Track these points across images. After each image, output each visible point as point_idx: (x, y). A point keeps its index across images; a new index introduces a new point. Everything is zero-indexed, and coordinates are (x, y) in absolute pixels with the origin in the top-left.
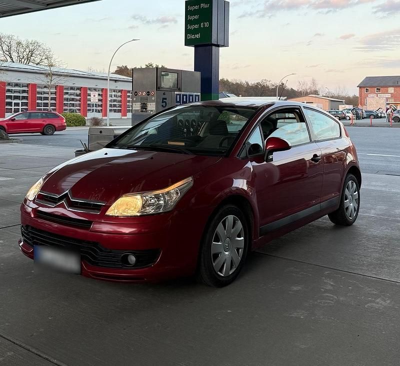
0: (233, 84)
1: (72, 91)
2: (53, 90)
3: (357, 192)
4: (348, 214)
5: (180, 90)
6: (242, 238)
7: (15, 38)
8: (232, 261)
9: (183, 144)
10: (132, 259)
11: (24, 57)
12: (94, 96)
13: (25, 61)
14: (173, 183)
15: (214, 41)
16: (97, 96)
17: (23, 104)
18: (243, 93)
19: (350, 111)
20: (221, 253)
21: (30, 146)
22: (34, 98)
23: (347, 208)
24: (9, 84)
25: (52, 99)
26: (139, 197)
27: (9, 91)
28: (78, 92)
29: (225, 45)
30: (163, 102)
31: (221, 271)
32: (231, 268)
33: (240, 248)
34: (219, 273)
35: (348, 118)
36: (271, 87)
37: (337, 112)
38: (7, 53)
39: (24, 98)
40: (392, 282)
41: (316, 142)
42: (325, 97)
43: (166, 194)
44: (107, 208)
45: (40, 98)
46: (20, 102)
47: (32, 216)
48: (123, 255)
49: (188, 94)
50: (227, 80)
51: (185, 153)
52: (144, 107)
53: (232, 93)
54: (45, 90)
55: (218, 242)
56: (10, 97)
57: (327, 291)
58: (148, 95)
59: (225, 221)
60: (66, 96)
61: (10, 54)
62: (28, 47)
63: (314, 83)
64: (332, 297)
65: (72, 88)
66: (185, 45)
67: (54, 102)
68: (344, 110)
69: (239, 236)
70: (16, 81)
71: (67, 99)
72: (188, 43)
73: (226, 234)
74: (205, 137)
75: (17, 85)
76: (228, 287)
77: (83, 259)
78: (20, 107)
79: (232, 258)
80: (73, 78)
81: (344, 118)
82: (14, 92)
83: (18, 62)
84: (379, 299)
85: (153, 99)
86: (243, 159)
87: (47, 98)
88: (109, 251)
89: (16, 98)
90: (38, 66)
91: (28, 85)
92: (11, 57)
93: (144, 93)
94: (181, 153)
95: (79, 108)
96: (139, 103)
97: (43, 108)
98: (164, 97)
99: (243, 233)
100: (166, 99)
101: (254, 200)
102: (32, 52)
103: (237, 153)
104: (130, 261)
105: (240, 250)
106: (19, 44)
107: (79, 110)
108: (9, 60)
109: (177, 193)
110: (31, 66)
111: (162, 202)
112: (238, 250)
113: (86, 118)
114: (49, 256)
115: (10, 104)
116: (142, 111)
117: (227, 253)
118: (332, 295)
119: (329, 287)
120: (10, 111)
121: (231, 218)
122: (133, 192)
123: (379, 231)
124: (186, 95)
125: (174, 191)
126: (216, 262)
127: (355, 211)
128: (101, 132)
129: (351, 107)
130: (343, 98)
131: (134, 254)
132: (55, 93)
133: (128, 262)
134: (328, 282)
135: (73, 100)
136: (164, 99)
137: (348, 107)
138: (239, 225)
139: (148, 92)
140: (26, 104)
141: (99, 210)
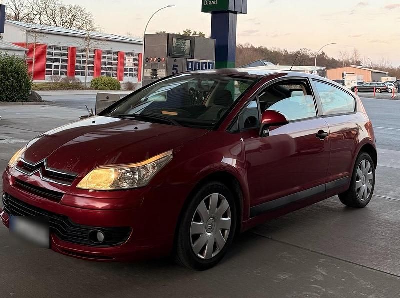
0: (271, 52)
1: (110, 56)
2: (92, 54)
3: (371, 172)
4: (360, 195)
5: (193, 57)
6: (229, 218)
7: (59, 3)
8: (215, 242)
9: (176, 114)
10: (101, 236)
11: (67, 21)
12: (129, 61)
13: (68, 26)
14: (151, 156)
15: (231, 8)
16: (132, 61)
17: (63, 67)
18: (281, 61)
19: (393, 84)
20: (202, 233)
21: (60, 108)
22: (73, 61)
23: (359, 189)
24: (50, 47)
25: (90, 62)
26: (113, 169)
27: (49, 53)
28: (116, 56)
29: (243, 11)
30: (174, 69)
31: (202, 253)
32: (214, 250)
33: (227, 229)
34: (199, 255)
35: (390, 91)
36: (311, 57)
37: (378, 84)
38: (52, 17)
39: (64, 61)
40: (393, 276)
41: (323, 116)
42: (368, 68)
43: (143, 168)
44: (80, 179)
45: (80, 62)
46: (59, 64)
47: (11, 183)
48: (91, 231)
49: (201, 61)
50: (266, 49)
51: (173, 124)
52: (155, 73)
53: (270, 62)
54: (84, 54)
55: (200, 222)
56: (50, 60)
57: (316, 282)
58: (159, 61)
59: (209, 199)
60: (104, 60)
61: (54, 18)
62: (71, 11)
63: (356, 53)
64: (320, 289)
65: (110, 53)
66: (202, 12)
67: (92, 65)
68: (387, 82)
69: (225, 216)
70: (57, 45)
71: (105, 63)
72: (205, 9)
73: (209, 213)
74: (209, 107)
75: (57, 48)
76: (209, 271)
77: (52, 232)
78: (60, 70)
79: (215, 238)
80: (109, 43)
81: (386, 91)
82: (55, 55)
83: (61, 26)
84: (373, 295)
85: (164, 65)
86: (235, 132)
87: (84, 62)
88: (78, 225)
89: (56, 60)
90: (80, 31)
91: (68, 49)
92: (55, 21)
93: (155, 60)
94: (170, 124)
95: (116, 72)
96: (150, 70)
97: (81, 71)
98: (176, 63)
99: (230, 213)
100: (177, 66)
101: (245, 178)
102: (75, 17)
103: (227, 127)
104: (98, 238)
105: (226, 231)
106: (63, 8)
107: (116, 74)
108: (53, 24)
109: (154, 167)
110: (73, 30)
111: (137, 176)
112: (223, 231)
113: (121, 82)
114: (23, 226)
115: (50, 66)
116: (153, 78)
117: (209, 234)
118: (320, 287)
119: (320, 278)
120: (50, 73)
121: (215, 196)
122: (107, 164)
123: (392, 216)
124: (199, 63)
125: (151, 165)
126: (196, 243)
127: (368, 192)
128: (108, 98)
129: (395, 79)
130: (388, 70)
131: (103, 231)
132: (94, 57)
133: (97, 238)
134: (321, 271)
135: (110, 64)
136: (174, 66)
137: (391, 79)
138: (226, 204)
139: (159, 59)
140: (66, 67)
141: (71, 181)
